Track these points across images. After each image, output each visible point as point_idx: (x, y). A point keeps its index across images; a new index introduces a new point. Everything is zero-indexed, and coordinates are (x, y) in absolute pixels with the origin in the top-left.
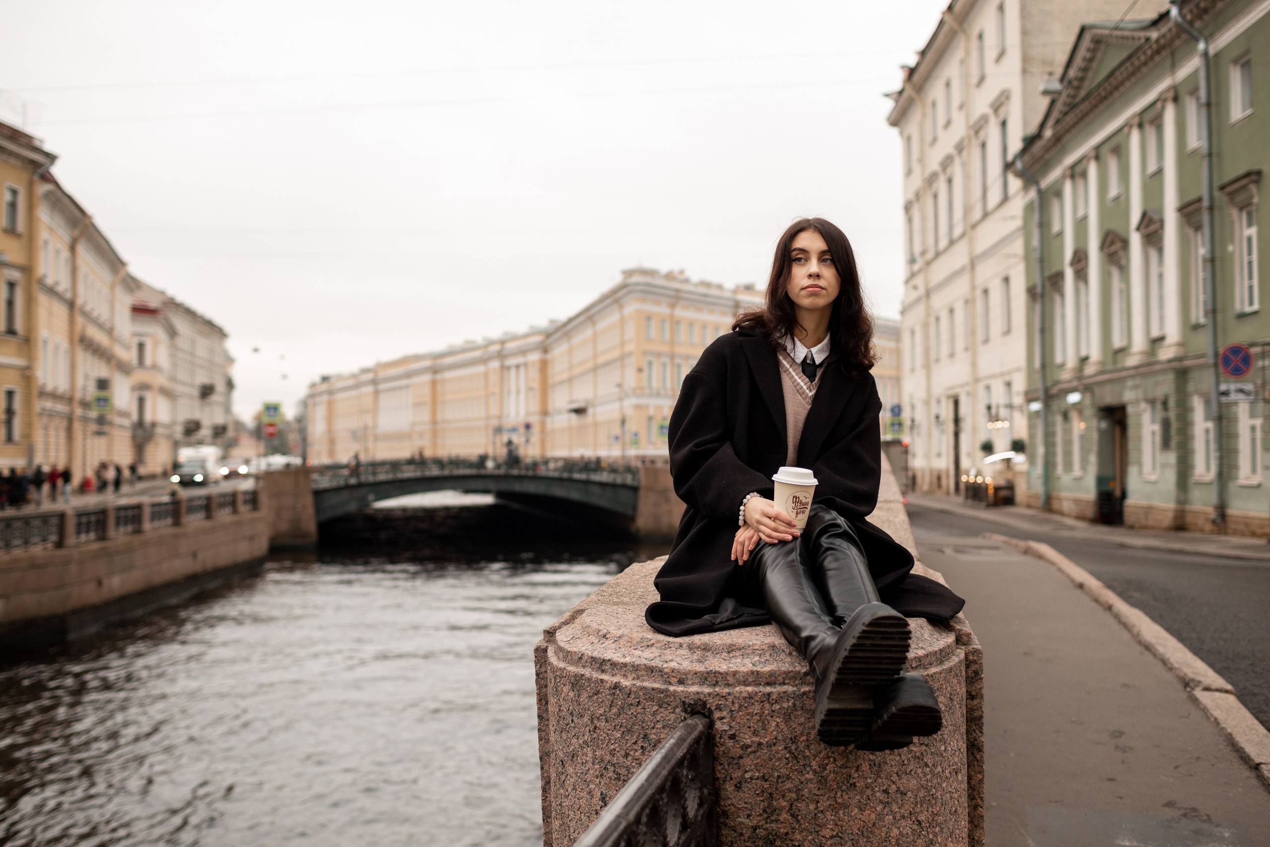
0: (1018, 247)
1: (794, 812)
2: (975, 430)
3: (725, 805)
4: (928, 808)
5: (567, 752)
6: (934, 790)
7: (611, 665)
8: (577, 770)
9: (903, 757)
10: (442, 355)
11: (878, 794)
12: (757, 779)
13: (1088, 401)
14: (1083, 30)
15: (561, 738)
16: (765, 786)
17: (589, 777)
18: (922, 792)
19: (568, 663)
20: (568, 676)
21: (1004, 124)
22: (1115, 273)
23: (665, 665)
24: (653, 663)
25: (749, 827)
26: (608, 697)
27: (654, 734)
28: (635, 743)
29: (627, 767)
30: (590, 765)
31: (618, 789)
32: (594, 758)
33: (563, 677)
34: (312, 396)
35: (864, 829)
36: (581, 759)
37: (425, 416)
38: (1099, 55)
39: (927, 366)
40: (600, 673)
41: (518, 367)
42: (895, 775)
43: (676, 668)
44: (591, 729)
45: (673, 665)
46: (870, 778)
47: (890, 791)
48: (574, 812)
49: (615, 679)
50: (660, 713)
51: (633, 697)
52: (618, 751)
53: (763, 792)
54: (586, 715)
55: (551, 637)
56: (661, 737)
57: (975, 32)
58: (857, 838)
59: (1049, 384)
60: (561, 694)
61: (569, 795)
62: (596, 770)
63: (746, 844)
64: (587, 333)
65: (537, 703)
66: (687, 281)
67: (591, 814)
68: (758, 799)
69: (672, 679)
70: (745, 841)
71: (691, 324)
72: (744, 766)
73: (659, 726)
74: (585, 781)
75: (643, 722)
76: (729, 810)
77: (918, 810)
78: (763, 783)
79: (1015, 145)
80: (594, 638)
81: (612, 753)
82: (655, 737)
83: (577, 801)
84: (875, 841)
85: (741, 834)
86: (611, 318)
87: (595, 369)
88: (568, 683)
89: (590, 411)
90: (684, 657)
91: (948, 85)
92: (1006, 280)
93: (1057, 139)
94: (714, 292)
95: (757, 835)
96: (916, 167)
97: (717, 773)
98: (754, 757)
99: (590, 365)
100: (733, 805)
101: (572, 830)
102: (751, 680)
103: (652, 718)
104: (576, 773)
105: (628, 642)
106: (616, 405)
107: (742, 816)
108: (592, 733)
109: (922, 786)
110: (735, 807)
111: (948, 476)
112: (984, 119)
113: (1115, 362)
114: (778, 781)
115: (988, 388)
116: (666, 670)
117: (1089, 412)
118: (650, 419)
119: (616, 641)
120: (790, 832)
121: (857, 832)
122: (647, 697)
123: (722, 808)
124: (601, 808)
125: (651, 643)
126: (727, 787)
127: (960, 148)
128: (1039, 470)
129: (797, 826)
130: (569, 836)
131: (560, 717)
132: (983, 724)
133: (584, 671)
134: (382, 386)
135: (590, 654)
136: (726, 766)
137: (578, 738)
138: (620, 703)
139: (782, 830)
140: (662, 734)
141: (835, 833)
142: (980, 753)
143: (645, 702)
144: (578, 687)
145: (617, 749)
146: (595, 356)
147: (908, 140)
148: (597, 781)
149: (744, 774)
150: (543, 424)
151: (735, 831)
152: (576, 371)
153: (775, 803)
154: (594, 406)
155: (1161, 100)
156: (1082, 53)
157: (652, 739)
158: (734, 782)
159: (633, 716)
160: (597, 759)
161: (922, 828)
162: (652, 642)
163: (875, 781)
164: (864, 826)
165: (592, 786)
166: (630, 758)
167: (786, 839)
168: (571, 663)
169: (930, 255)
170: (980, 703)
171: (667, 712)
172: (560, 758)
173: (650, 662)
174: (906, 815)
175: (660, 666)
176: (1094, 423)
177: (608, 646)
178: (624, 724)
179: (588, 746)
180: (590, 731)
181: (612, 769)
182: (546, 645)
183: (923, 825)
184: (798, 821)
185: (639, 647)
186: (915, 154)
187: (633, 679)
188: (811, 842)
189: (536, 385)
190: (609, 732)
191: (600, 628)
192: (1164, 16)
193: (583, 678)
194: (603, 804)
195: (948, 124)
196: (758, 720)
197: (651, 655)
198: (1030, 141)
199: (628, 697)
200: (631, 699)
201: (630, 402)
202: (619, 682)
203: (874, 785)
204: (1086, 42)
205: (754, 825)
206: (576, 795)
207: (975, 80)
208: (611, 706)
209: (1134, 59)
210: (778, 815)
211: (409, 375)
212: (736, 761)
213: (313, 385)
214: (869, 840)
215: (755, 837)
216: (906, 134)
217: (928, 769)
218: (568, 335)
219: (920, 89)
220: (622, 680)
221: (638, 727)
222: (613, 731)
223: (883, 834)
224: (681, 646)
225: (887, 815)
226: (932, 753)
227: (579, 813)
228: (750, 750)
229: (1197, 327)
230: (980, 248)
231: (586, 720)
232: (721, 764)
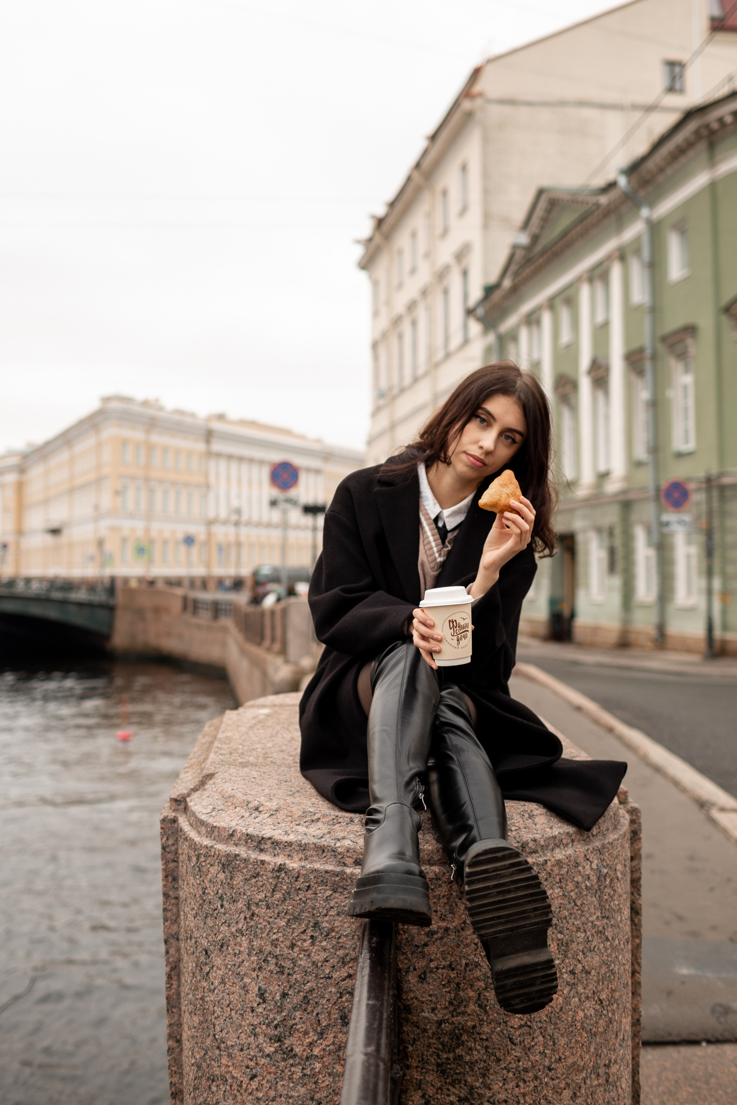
1: (482, 1003)
3: (407, 999)
4: (608, 986)
5: (214, 941)
6: (613, 965)
7: (273, 843)
8: (226, 962)
9: (588, 933)
11: (565, 976)
12: (443, 968)
14: (541, 192)
15: (205, 924)
16: (452, 976)
17: (243, 970)
18: (604, 968)
19: (214, 839)
20: (218, 855)
21: (465, 273)
22: (567, 413)
23: (338, 844)
24: (323, 842)
25: (434, 1022)
26: (270, 880)
27: (327, 921)
28: (304, 932)
29: (293, 959)
30: (245, 956)
31: (280, 983)
32: (251, 948)
33: (210, 856)
35: (552, 1015)
36: (233, 950)
38: (554, 215)
40: (258, 853)
42: (581, 953)
43: (352, 847)
44: (248, 916)
45: (347, 843)
46: (558, 958)
47: (576, 972)
48: (222, 1008)
49: (280, 860)
50: (334, 898)
51: (302, 880)
52: (282, 942)
53: (449, 982)
54: (241, 900)
55: (179, 805)
56: (335, 925)
57: (440, 188)
58: (545, 1025)
60: (207, 875)
61: (215, 989)
62: (253, 963)
63: (430, 1040)
64: (64, 456)
65: (163, 880)
66: (161, 409)
67: (246, 1011)
68: (444, 990)
69: (347, 859)
70: (429, 1038)
71: (165, 450)
72: (429, 954)
73: (332, 912)
74: (237, 974)
75: (313, 909)
76: (411, 1004)
77: (600, 988)
78: (450, 972)
79: (476, 294)
80: (243, 811)
81: (274, 943)
82: (327, 925)
83: (226, 997)
84: (562, 1028)
85: (425, 1030)
86: (88, 442)
87: (72, 491)
88: (216, 863)
89: (66, 531)
90: (358, 834)
91: (414, 235)
93: (515, 289)
94: (188, 420)
95: (442, 1030)
96: (383, 308)
97: (399, 963)
98: (441, 945)
99: (66, 486)
100: (417, 998)
101: (218, 1028)
102: (436, 859)
103: (324, 904)
104: (226, 966)
105: (288, 816)
106: (92, 526)
107: (426, 1011)
108: (248, 920)
109: (604, 962)
110: (419, 1001)
112: (447, 268)
114: (465, 969)
116: (340, 850)
118: (124, 540)
119: (272, 815)
120: (478, 1025)
121: (545, 1019)
122: (319, 880)
123: (404, 1002)
124: (258, 1005)
125: (315, 818)
126: (410, 978)
127: (424, 293)
129: (485, 1018)
130: (214, 1035)
131: (204, 901)
132: (640, 886)
133: (237, 850)
135: (244, 831)
136: (410, 955)
137: (229, 926)
138: (285, 887)
139: (469, 1024)
140: (336, 922)
141: (523, 1023)
142: (639, 916)
143: (316, 886)
144: (230, 869)
145: (281, 939)
146: (71, 478)
147: (375, 284)
148: (254, 974)
149: (429, 964)
150: (18, 544)
151: (418, 1027)
152: (52, 492)
153: (461, 993)
154: (69, 526)
155: (609, 258)
156: (539, 212)
157: (323, 928)
158: (418, 972)
159: (301, 902)
160: (254, 950)
161: (603, 1007)
162: (317, 816)
163: (563, 961)
164: (552, 1012)
165: (247, 980)
166: (296, 949)
167: (473, 1032)
168: (219, 839)
169: (395, 391)
170: (639, 864)
171: (342, 897)
172: (203, 947)
173: (319, 841)
174: (590, 995)
175: (333, 845)
177: (264, 821)
178: (290, 911)
179: (243, 935)
180: (245, 918)
181: (274, 961)
182: (173, 814)
183: (604, 1003)
184: (486, 1012)
185: (302, 823)
186: (383, 295)
187: (300, 860)
188: (499, 1035)
189: (12, 505)
190: (271, 920)
191: (249, 800)
192: (612, 185)
193: (238, 858)
194: (261, 1001)
195: (414, 271)
196: (445, 903)
197: (318, 832)
198: (489, 290)
199: (296, 881)
200: (300, 883)
201: (105, 524)
202: (285, 864)
203: (561, 966)
204: (543, 204)
205: (439, 1019)
206: (225, 990)
207: (439, 230)
208: (274, 891)
209: (586, 221)
210: (465, 1006)
212: (420, 950)
214: (557, 1026)
215: (440, 1032)
216: (375, 276)
217: (609, 943)
218: (45, 458)
219: (388, 237)
220: (287, 862)
221: (307, 915)
222: (275, 919)
223: (570, 1019)
224: (352, 821)
225: (573, 997)
226: (612, 926)
227: (229, 1009)
228: (435, 936)
229: (639, 464)
231: (240, 906)
232: (404, 954)
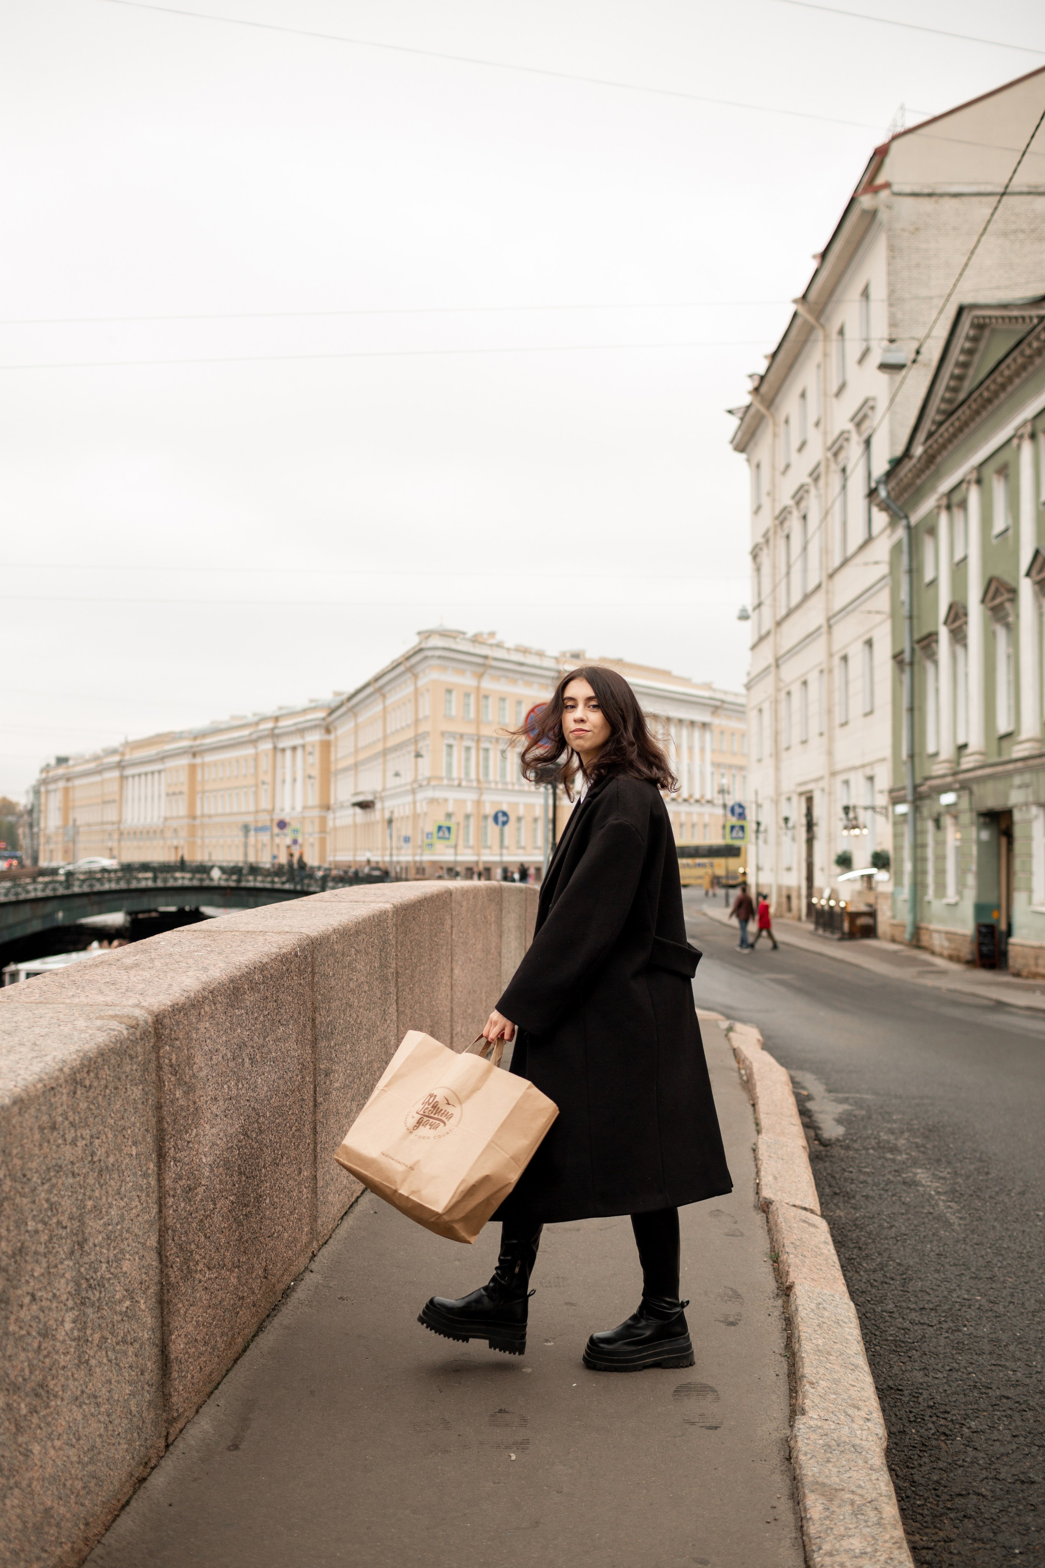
0: (882, 601)
2: (830, 838)
10: (204, 734)
13: (964, 804)
14: (961, 310)
21: (868, 443)
22: (1001, 634)
34: (44, 782)
37: (182, 809)
38: (982, 345)
39: (776, 755)
41: (294, 748)
57: (835, 328)
59: (918, 781)
64: (376, 708)
66: (498, 645)
71: (502, 699)
79: (880, 467)
86: (403, 691)
87: (385, 752)
89: (378, 806)
91: (803, 395)
92: (869, 643)
93: (930, 459)
96: (766, 502)
99: (380, 747)
106: (409, 798)
111: (799, 897)
112: (844, 436)
113: (1000, 753)
115: (846, 783)
117: (966, 818)
118: (448, 816)
127: (815, 474)
128: (906, 893)
134: (129, 772)
146: (385, 738)
147: (757, 469)
150: (323, 821)
152: (362, 756)
154: (382, 799)
156: (960, 343)
169: (780, 613)
176: (973, 832)
186: (766, 486)
189: (315, 772)
195: (803, 445)
198: (896, 463)
204: (965, 327)
207: (834, 388)
209: (1023, 346)
211: (162, 758)
213: (46, 769)
216: (754, 462)
218: (353, 711)
219: (769, 403)
230: (839, 603)
